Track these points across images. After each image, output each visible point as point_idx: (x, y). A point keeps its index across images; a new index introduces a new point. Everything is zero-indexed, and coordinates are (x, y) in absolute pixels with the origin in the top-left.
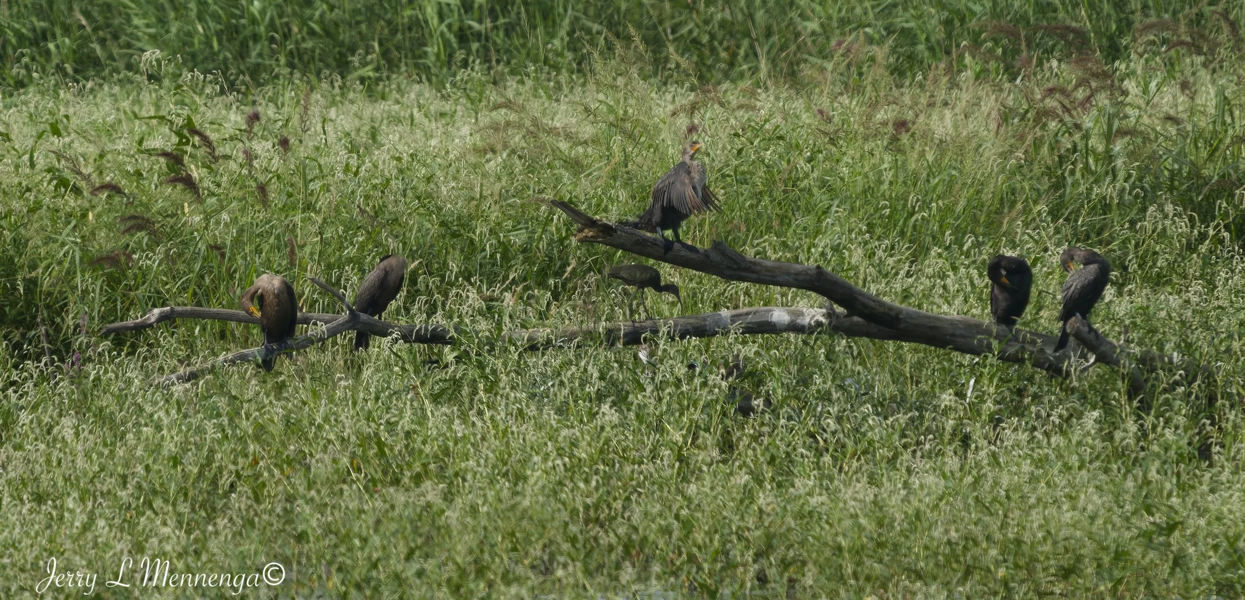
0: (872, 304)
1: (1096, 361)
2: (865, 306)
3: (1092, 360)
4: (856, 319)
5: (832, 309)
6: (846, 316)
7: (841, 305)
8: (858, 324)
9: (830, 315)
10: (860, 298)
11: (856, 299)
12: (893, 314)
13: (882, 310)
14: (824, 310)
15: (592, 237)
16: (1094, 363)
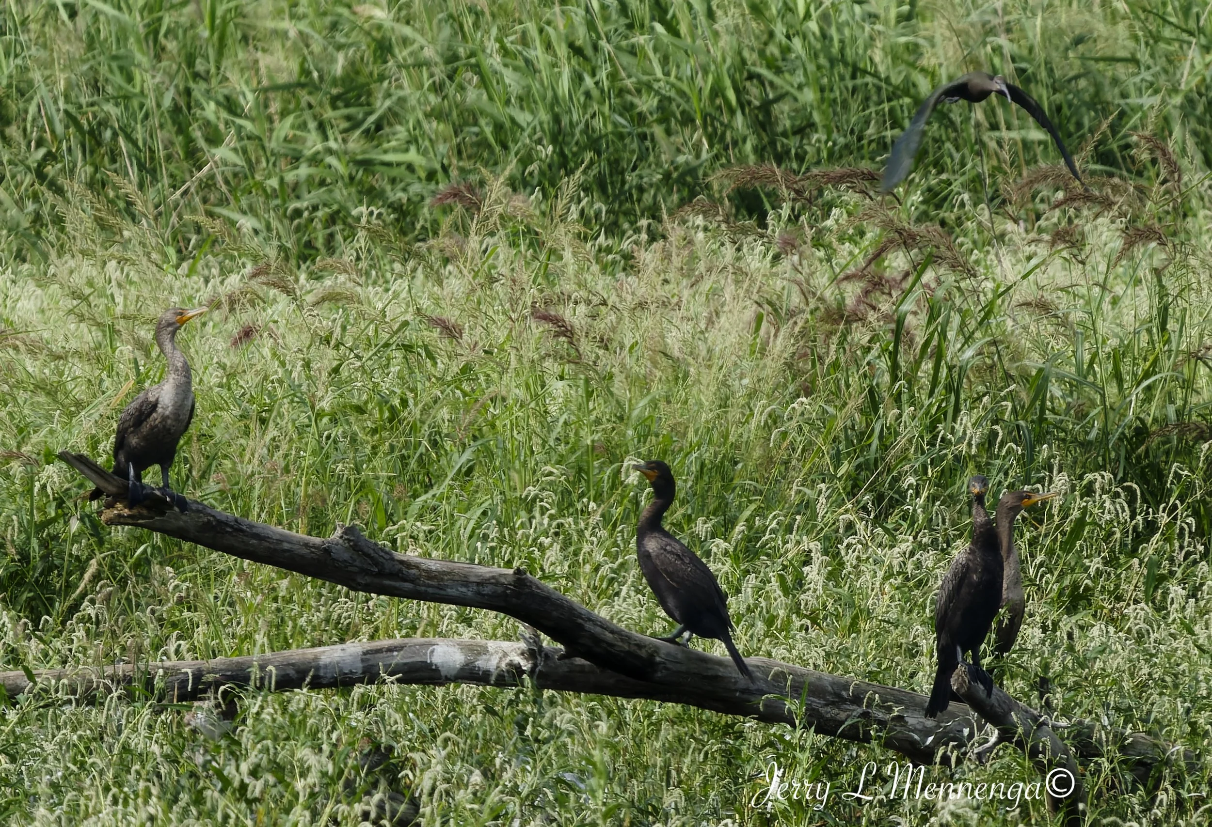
0: (609, 636)
1: (1000, 740)
2: (597, 640)
3: (993, 739)
4: (580, 661)
5: (537, 642)
6: (562, 658)
7: (555, 638)
8: (582, 669)
9: (533, 654)
10: (588, 626)
11: (581, 627)
12: (643, 653)
13: (626, 647)
14: (522, 645)
15: (129, 516)
16: (996, 744)
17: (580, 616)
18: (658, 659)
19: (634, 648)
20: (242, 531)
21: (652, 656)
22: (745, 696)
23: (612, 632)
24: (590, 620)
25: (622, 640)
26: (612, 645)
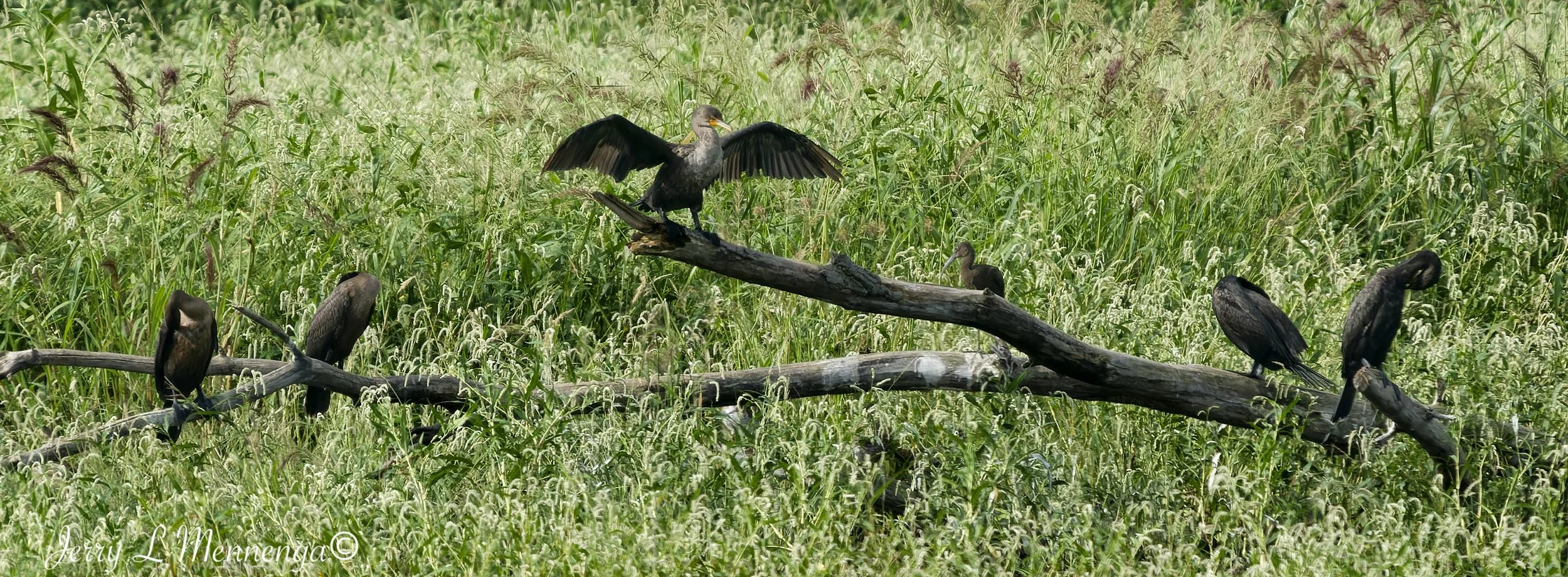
0: (1066, 347)
1: (1397, 430)
2: (1056, 350)
3: (1391, 430)
4: (1042, 369)
6: (1026, 366)
7: (1021, 349)
8: (1046, 377)
9: (1003, 364)
10: (1048, 338)
11: (1042, 339)
12: (1096, 361)
13: (1082, 356)
14: (995, 357)
15: (653, 247)
16: (1393, 434)
17: (1041, 330)
18: (1109, 366)
19: (1087, 357)
20: (750, 259)
21: (1104, 363)
22: (1184, 398)
23: (1069, 343)
24: (1050, 333)
25: (1078, 350)
26: (1069, 354)
